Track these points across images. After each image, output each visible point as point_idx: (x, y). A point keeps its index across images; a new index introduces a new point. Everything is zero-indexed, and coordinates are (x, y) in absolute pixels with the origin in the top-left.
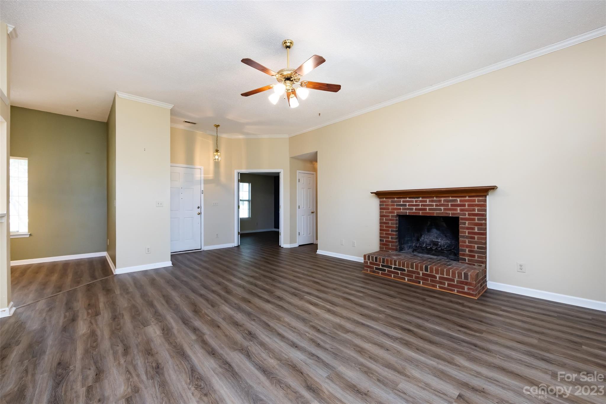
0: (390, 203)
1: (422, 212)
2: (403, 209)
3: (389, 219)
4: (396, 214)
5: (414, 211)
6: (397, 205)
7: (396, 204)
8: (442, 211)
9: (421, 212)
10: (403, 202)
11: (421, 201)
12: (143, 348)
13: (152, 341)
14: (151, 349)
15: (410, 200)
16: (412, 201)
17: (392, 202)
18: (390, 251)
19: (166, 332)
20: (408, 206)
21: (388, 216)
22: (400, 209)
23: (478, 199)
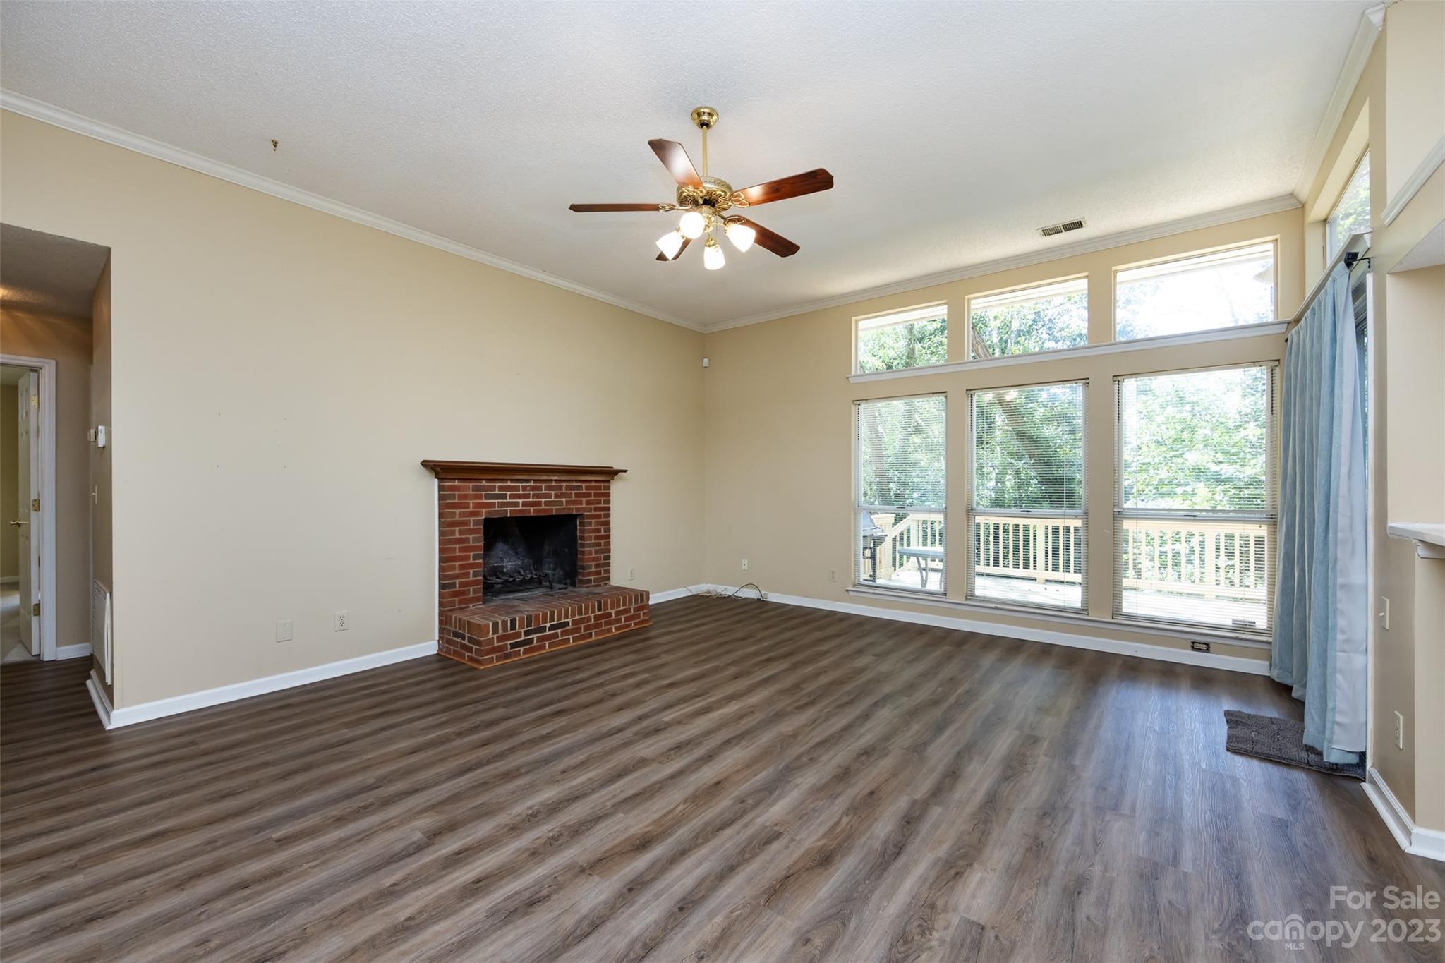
0: (471, 492)
1: (534, 510)
2: (501, 505)
3: (470, 529)
4: (484, 517)
5: (520, 508)
6: (488, 497)
7: (484, 493)
8: (564, 506)
9: (532, 509)
10: (501, 488)
11: (533, 488)
12: (1040, 865)
13: (1010, 864)
14: (1028, 850)
15: (513, 484)
16: (517, 489)
17: (476, 489)
18: (471, 606)
19: (961, 863)
20: (510, 498)
21: (467, 523)
22: (493, 505)
23: (604, 486)
